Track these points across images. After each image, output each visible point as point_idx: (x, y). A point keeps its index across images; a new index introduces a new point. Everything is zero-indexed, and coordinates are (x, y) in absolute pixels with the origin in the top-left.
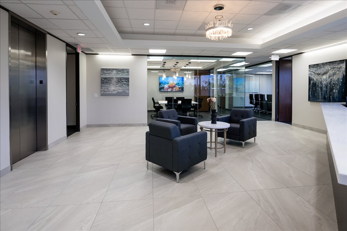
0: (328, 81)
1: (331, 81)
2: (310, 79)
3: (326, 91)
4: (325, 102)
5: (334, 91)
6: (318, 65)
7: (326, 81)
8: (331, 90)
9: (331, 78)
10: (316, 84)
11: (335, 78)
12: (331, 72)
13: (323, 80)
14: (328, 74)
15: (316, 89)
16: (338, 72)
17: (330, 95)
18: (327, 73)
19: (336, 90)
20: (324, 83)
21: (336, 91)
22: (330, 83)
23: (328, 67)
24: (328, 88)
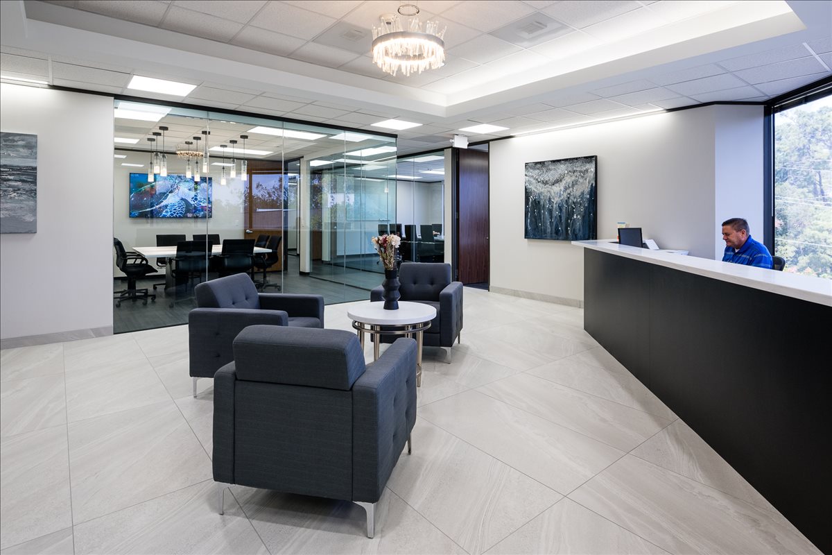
0: (562, 197)
1: (569, 198)
2: (528, 193)
3: (560, 217)
4: (558, 239)
5: (575, 217)
6: (542, 163)
7: (560, 196)
8: (570, 214)
9: (568, 191)
10: (539, 202)
11: (577, 191)
12: (568, 180)
13: (553, 194)
14: (564, 182)
15: (539, 212)
16: (581, 180)
17: (567, 225)
18: (561, 181)
19: (579, 214)
20: (556, 200)
21: (579, 216)
22: (566, 201)
23: (562, 168)
24: (564, 210)
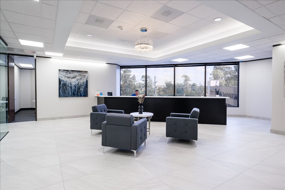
0: (76, 83)
1: (78, 83)
2: (60, 81)
3: (75, 89)
4: (74, 97)
5: (81, 89)
6: (68, 71)
7: (75, 82)
8: (79, 89)
9: (78, 81)
10: (66, 84)
11: (82, 81)
12: (78, 77)
13: (72, 82)
14: (77, 78)
15: (66, 88)
16: (83, 78)
17: (78, 92)
18: (75, 77)
19: (82, 88)
20: (73, 84)
21: (82, 89)
22: (78, 84)
23: (76, 74)
24: (77, 87)
